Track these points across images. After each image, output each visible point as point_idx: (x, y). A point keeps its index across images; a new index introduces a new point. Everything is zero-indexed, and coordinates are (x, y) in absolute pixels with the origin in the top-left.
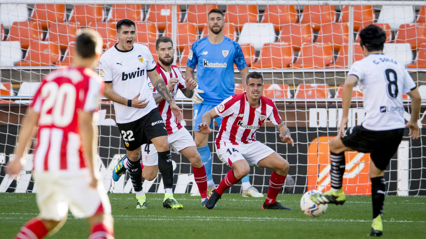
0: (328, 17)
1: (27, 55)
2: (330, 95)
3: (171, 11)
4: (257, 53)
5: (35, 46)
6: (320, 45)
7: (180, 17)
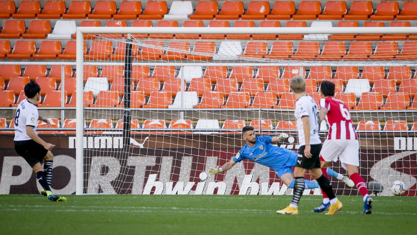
0: (406, 75)
1: (202, 101)
2: (407, 128)
3: (299, 70)
4: (358, 99)
5: (208, 94)
6: (401, 94)
7: (305, 74)
